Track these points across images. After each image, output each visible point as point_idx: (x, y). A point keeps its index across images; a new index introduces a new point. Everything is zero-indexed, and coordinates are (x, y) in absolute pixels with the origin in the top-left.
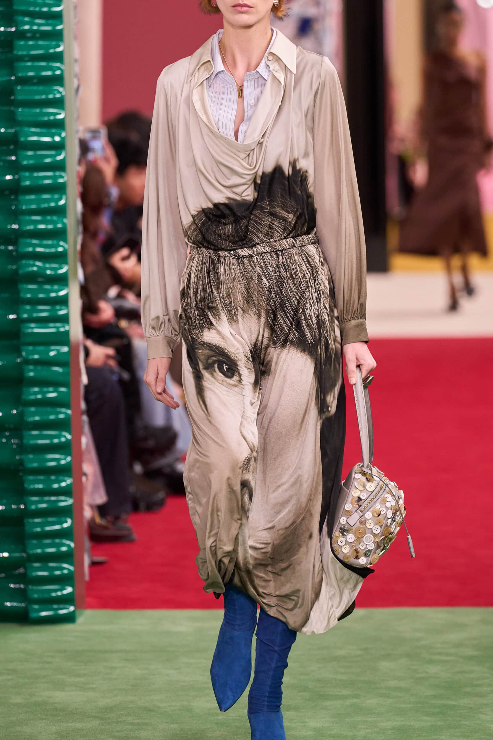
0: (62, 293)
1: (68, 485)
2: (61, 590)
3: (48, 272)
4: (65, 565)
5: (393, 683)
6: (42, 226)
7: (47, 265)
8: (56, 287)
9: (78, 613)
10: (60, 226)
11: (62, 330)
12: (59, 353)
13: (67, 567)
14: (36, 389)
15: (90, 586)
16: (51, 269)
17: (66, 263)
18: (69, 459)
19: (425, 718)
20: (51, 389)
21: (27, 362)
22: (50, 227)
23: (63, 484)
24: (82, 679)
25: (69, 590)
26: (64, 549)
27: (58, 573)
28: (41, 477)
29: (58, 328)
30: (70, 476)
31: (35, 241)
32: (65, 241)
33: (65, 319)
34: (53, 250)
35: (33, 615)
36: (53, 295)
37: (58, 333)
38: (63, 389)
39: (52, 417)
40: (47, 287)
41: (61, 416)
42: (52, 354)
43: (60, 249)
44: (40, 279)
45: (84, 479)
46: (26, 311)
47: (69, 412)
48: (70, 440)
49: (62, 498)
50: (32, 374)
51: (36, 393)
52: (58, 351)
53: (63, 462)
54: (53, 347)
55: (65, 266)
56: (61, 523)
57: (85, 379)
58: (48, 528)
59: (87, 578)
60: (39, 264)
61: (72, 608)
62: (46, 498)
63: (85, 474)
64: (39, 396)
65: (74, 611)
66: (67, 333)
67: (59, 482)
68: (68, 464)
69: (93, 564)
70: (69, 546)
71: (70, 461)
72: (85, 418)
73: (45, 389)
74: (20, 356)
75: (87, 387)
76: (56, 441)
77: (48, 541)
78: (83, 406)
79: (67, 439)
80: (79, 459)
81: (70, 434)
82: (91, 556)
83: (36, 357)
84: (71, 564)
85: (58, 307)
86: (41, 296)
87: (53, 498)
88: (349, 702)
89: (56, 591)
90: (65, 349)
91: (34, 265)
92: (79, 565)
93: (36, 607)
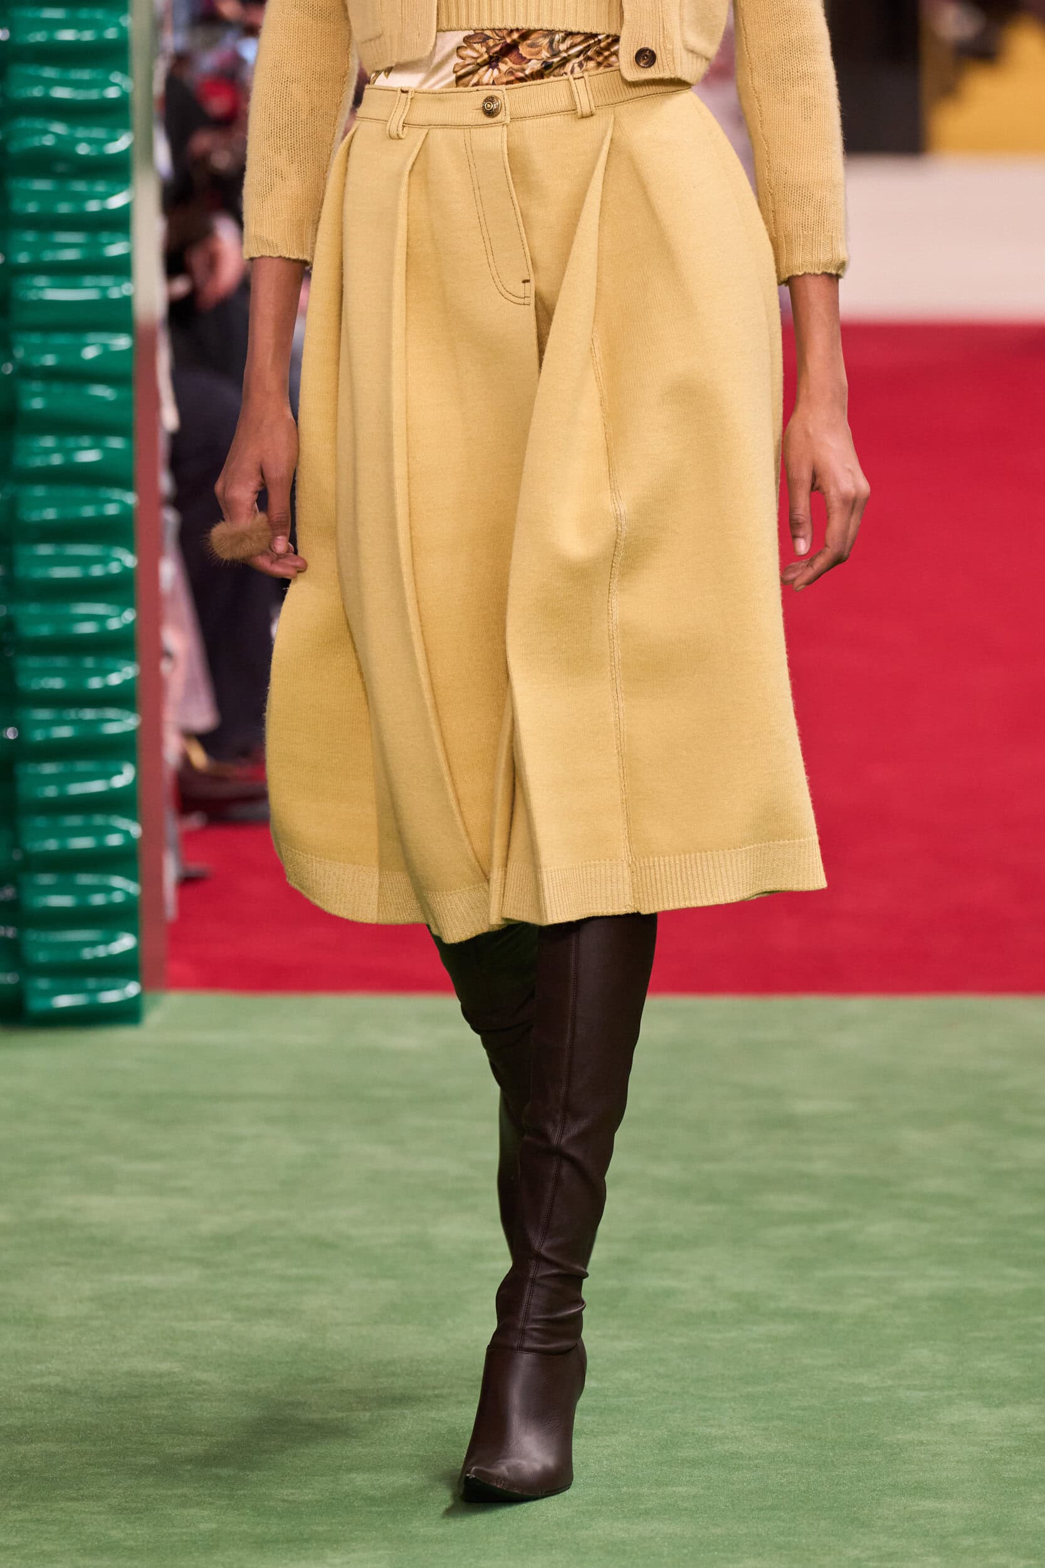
0: (117, 202)
1: (126, 683)
2: (107, 942)
3: (83, 149)
4: (117, 881)
5: (934, 1184)
6: (67, 35)
7: (81, 133)
8: (100, 187)
9: (148, 998)
10: (111, 34)
11: (115, 294)
12: (107, 353)
13: (123, 887)
14: (48, 442)
15: (178, 934)
16: (90, 141)
17: (126, 125)
18: (129, 616)
19: (1013, 1271)
20: (86, 441)
21: (27, 373)
22: (88, 36)
23: (115, 679)
24: (157, 1167)
25: (125, 943)
26: (114, 840)
27: (98, 900)
28: (60, 662)
29: (104, 289)
30: (131, 658)
31: (49, 73)
32: (125, 70)
33: (122, 268)
34: (93, 95)
35: (36, 1004)
36: (93, 206)
37: (105, 303)
38: (116, 443)
39: (88, 511)
40: (80, 186)
41: (111, 510)
42: (90, 353)
43: (112, 93)
44: (61, 168)
45: (165, 667)
46: (27, 247)
47: (131, 499)
48: (131, 570)
49: (111, 713)
50: (37, 404)
51: (48, 452)
52: (105, 347)
53: (114, 624)
54: (92, 337)
55: (121, 136)
56: (107, 776)
57: (170, 418)
58: (77, 789)
59: (171, 910)
60: (59, 128)
61: (132, 989)
62: (72, 714)
63: (168, 655)
64: (56, 460)
65: (137, 998)
66: (126, 303)
67: (104, 673)
68: (128, 629)
69: (186, 882)
70: (127, 833)
71: (133, 622)
72: (170, 517)
73: (71, 442)
74: (10, 357)
75: (176, 438)
76: (97, 571)
77: (74, 821)
78: (165, 483)
79: (125, 568)
80: (152, 618)
81: (132, 551)
82: (184, 858)
83: (49, 360)
84: (132, 877)
85: (104, 237)
86: (64, 208)
87: (89, 714)
88: (821, 1230)
89: (93, 944)
90: (122, 342)
91: (46, 132)
92: (153, 883)
93: (43, 984)
